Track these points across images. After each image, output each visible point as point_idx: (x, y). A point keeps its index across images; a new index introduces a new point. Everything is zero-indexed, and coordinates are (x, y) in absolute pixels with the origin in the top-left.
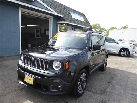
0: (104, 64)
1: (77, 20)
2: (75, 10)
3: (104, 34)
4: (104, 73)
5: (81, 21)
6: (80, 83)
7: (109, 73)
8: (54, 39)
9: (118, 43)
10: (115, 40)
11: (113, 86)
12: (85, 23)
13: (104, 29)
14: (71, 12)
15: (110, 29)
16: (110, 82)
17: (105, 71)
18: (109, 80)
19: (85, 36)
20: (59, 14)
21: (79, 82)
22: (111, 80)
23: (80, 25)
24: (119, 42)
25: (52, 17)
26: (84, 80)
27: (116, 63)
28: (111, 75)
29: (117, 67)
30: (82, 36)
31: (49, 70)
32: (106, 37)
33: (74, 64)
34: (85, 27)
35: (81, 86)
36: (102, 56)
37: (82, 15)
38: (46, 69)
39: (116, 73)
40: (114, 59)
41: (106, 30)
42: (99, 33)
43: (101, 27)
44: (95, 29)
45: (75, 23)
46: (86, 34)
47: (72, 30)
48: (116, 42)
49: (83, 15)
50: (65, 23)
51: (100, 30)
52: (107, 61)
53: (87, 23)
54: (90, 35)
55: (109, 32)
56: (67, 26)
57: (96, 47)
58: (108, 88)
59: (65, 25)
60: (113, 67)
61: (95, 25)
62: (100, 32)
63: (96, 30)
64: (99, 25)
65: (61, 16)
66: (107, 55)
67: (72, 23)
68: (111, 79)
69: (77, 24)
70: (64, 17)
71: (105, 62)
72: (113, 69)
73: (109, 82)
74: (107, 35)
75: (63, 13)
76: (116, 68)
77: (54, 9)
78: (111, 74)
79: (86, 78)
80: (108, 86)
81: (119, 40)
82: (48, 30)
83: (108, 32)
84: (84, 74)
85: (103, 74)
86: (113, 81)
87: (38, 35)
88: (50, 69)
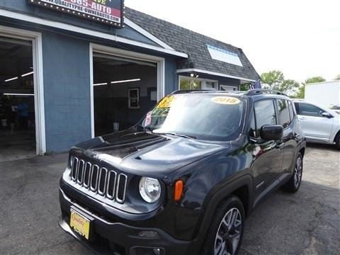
0: (294, 174)
1: (224, 64)
2: (218, 42)
3: (293, 94)
4: (294, 199)
5: (234, 67)
6: (221, 238)
7: (309, 200)
8: (157, 112)
9: (330, 117)
10: (321, 110)
11: (324, 243)
12: (243, 69)
13: (292, 83)
14: (208, 46)
15: (307, 82)
16: (313, 229)
17: (296, 195)
18: (310, 225)
19: (238, 101)
20: (179, 51)
21: (218, 236)
22: (314, 221)
23: (231, 74)
24: (333, 112)
25: (164, 59)
26: (233, 226)
27: (327, 171)
28: (314, 208)
29: (331, 181)
30: (229, 103)
31: (127, 201)
32: (297, 101)
33: (200, 183)
34: (244, 79)
35: (223, 245)
36: (289, 153)
37: (236, 52)
38: (120, 197)
39: (328, 199)
40: (323, 158)
41: (297, 85)
42: (278, 94)
43: (286, 79)
44: (270, 84)
45: (218, 70)
46: (239, 97)
47: (213, 87)
48: (324, 114)
49: (239, 52)
50: (194, 72)
51: (283, 85)
52: (302, 165)
53: (248, 68)
54: (250, 99)
55: (306, 89)
56: (201, 79)
57: (267, 132)
58: (308, 250)
59: (195, 76)
60: (318, 182)
61: (271, 74)
62: (281, 90)
63: (273, 86)
64: (278, 73)
65: (185, 56)
66: (302, 152)
67: (211, 70)
68: (316, 219)
69: (222, 72)
70: (192, 58)
71: (297, 169)
72: (320, 189)
73: (311, 229)
74: (301, 96)
75: (188, 49)
76: (328, 185)
77: (167, 41)
78: (314, 202)
79: (240, 222)
80: (307, 243)
81: (332, 106)
82: (155, 89)
83: (303, 90)
84: (234, 211)
85: (292, 202)
86: (320, 226)
87: (134, 101)
88: (130, 198)
